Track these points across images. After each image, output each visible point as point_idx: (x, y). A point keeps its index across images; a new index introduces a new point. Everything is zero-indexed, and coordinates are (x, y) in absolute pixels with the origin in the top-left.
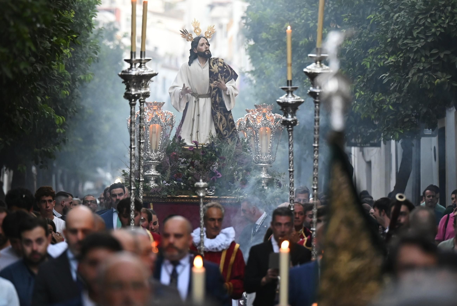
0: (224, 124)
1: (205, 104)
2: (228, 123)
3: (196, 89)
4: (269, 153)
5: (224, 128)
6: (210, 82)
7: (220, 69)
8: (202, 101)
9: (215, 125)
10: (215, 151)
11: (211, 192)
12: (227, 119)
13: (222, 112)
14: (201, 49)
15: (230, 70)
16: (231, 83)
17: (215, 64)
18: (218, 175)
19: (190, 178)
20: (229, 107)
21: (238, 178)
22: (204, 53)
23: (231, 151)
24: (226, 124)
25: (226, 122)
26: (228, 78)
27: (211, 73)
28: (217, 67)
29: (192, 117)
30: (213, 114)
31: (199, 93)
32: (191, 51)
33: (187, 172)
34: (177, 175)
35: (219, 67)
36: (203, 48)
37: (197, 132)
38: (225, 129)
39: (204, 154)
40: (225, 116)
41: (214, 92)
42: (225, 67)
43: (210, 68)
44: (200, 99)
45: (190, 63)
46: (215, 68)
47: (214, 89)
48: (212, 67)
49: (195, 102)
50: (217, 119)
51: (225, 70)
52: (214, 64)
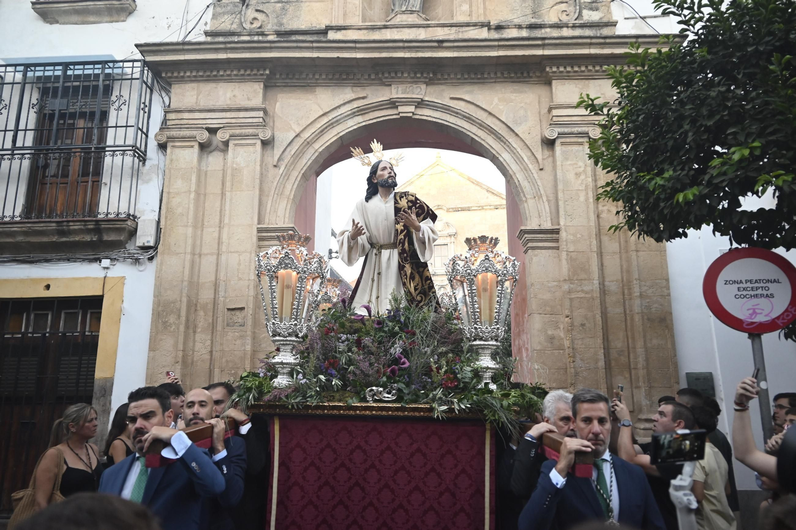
0: (418, 284)
1: (390, 258)
2: (424, 282)
3: (375, 236)
4: (496, 322)
5: (417, 292)
6: (396, 224)
7: (410, 204)
8: (385, 253)
9: (404, 284)
10: (399, 321)
11: (389, 396)
12: (421, 277)
13: (414, 267)
14: (382, 176)
15: (425, 206)
16: (426, 223)
17: (403, 197)
18: (404, 363)
19: (352, 368)
20: (424, 259)
21: (439, 368)
22: (386, 181)
23: (425, 319)
24: (420, 284)
25: (420, 282)
26: (422, 216)
27: (397, 210)
28: (407, 201)
29: (371, 277)
30: (401, 268)
31: (382, 242)
32: (369, 180)
33: (346, 357)
34: (330, 363)
35: (408, 201)
36: (386, 174)
37: (378, 297)
38: (419, 293)
39: (381, 326)
40: (418, 272)
41: (402, 236)
42: (418, 202)
43: (396, 202)
44: (383, 250)
45: (368, 199)
46: (403, 203)
47: (402, 231)
48: (399, 201)
49: (376, 254)
50: (406, 275)
51: (418, 205)
52: (401, 197)
